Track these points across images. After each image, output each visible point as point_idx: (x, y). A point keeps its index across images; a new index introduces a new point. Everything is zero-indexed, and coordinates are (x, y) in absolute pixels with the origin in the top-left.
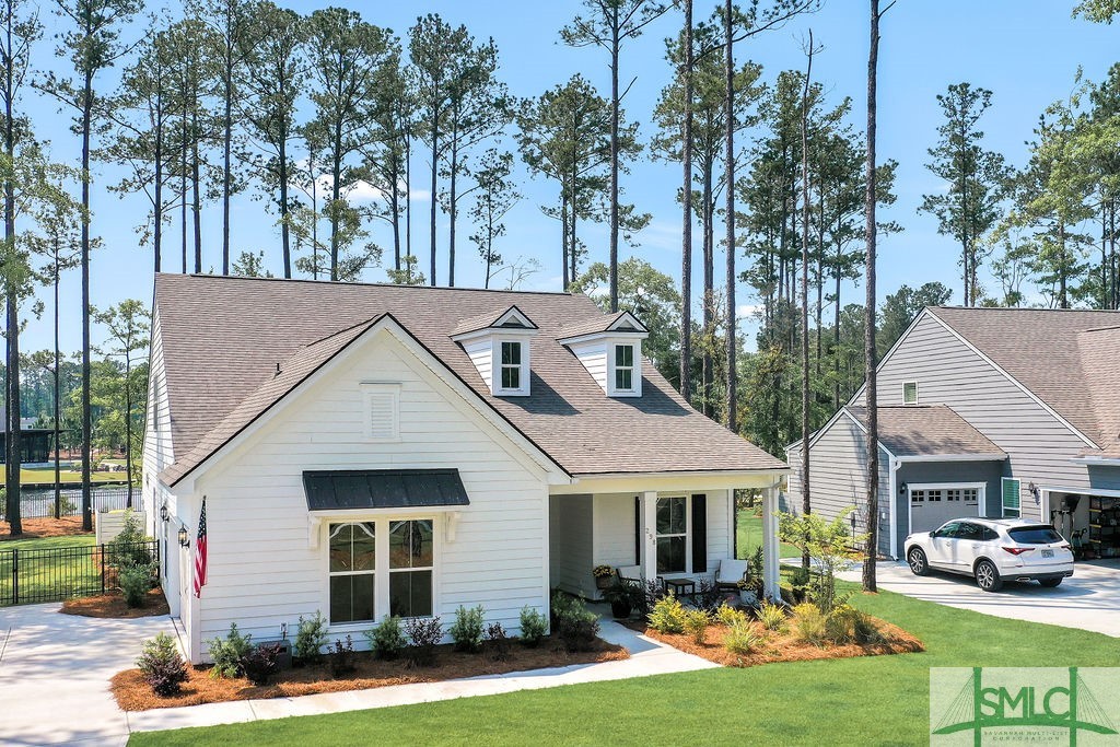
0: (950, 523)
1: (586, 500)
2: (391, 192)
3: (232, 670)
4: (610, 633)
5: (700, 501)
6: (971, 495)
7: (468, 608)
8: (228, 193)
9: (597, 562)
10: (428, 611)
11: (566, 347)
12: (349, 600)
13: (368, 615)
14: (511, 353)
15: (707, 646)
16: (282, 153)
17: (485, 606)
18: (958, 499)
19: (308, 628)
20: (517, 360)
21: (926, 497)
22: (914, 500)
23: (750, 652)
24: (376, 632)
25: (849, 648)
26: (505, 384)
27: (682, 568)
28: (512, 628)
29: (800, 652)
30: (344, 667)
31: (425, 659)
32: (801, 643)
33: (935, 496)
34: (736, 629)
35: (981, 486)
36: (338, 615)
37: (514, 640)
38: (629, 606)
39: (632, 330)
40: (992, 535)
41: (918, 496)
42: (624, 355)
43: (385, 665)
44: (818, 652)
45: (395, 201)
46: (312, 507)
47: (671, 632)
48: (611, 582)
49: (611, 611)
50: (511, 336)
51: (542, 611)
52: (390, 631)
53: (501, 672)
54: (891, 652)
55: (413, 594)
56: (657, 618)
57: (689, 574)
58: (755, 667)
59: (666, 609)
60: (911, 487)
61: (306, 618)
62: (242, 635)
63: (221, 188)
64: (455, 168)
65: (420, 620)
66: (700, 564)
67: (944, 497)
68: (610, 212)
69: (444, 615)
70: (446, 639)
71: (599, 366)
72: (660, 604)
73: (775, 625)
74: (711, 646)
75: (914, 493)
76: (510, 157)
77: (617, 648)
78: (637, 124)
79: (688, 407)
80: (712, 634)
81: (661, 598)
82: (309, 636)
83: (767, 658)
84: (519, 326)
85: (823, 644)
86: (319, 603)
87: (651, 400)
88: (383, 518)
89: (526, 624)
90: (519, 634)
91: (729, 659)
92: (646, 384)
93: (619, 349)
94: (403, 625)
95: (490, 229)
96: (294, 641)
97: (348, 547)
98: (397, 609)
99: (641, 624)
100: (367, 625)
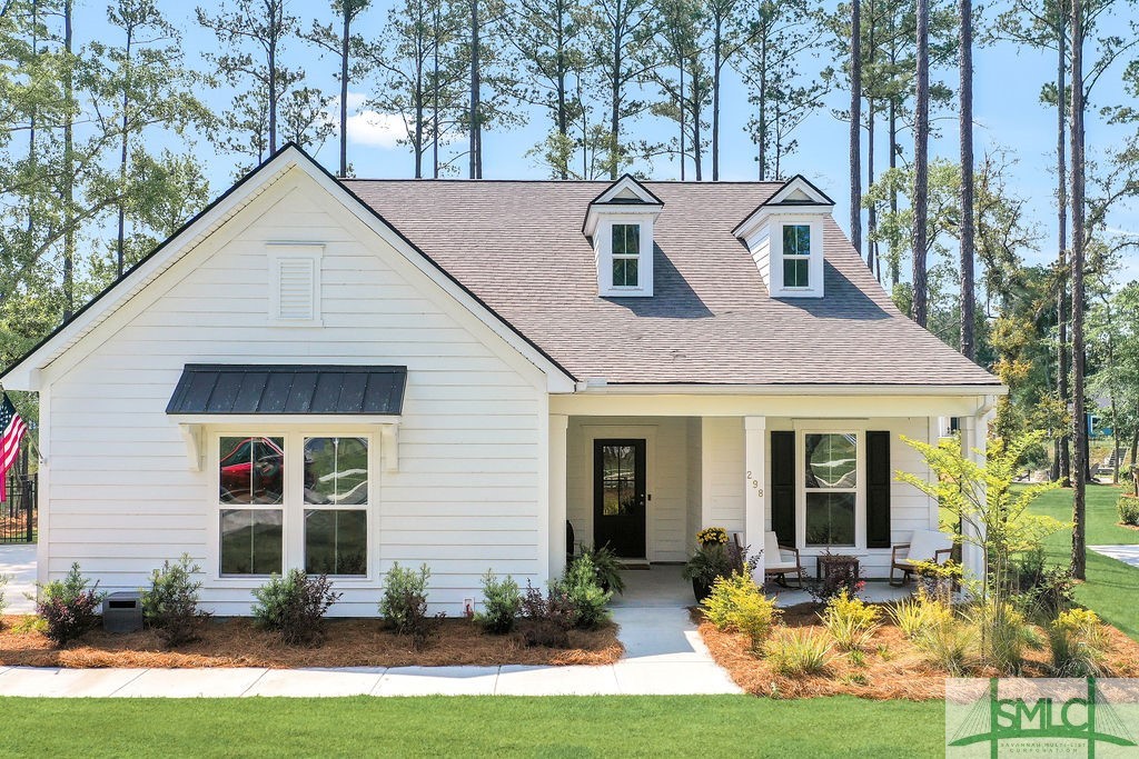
10: (359, 569)
11: (741, 239)
14: (626, 238)
39: (808, 202)
50: (624, 215)
55: (339, 542)
57: (861, 550)
66: (879, 535)
71: (764, 256)
84: (636, 201)
86: (205, 545)
87: (839, 305)
88: (294, 431)
91: (755, 682)
92: (831, 274)
93: (788, 232)
98: (315, 562)
100: (265, 582)
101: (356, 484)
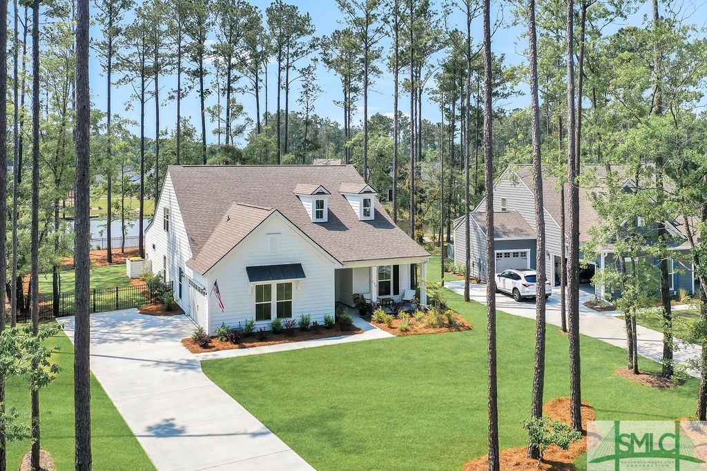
0: (507, 272)
1: (350, 270)
2: (255, 79)
3: (224, 339)
4: (358, 322)
5: (396, 268)
6: (524, 254)
7: (305, 314)
8: (179, 98)
9: (354, 292)
10: (290, 316)
11: (343, 195)
12: (263, 312)
13: (269, 317)
14: (320, 204)
15: (392, 328)
16: (201, 66)
17: (311, 313)
18: (509, 256)
19: (248, 323)
20: (322, 207)
21: (503, 255)
22: (498, 257)
23: (407, 330)
24: (272, 324)
25: (443, 329)
26: (317, 217)
27: (389, 294)
28: (321, 322)
29: (425, 330)
30: (263, 337)
31: (290, 334)
32: (426, 327)
33: (507, 255)
34: (403, 321)
35: (528, 251)
36: (259, 317)
37: (322, 326)
38: (365, 311)
39: (370, 192)
40: (518, 278)
41: (499, 255)
42: (366, 203)
43: (275, 336)
44: (432, 330)
45: (257, 84)
46: (250, 281)
47: (380, 322)
48: (360, 301)
49: (358, 312)
50: (320, 198)
51: (332, 315)
52: (277, 324)
53: (318, 339)
54: (459, 330)
55: (285, 310)
56: (375, 317)
57: (392, 296)
58: (408, 336)
59: (379, 313)
60: (496, 252)
61: (248, 320)
62: (226, 326)
63: (176, 95)
64: (288, 67)
65: (289, 319)
66: (396, 292)
67: (511, 255)
68: (363, 124)
69: (296, 317)
70: (298, 326)
71: (356, 206)
72: (376, 312)
73: (419, 320)
74: (394, 328)
75: (498, 254)
76: (317, 60)
77: (359, 329)
78: (382, 48)
79: (394, 224)
80: (395, 323)
81: (376, 309)
82: (250, 326)
83: (412, 333)
84: (323, 193)
85: (434, 327)
86: (251, 314)
87: (379, 222)
88: (274, 283)
89: (326, 320)
90: (323, 323)
91: (398, 334)
92: (376, 213)
93: (365, 200)
94: (283, 321)
95: (307, 108)
96: (244, 328)
97: (262, 293)
98: (279, 315)
99: (369, 319)
100: (268, 322)
101: (289, 296)
